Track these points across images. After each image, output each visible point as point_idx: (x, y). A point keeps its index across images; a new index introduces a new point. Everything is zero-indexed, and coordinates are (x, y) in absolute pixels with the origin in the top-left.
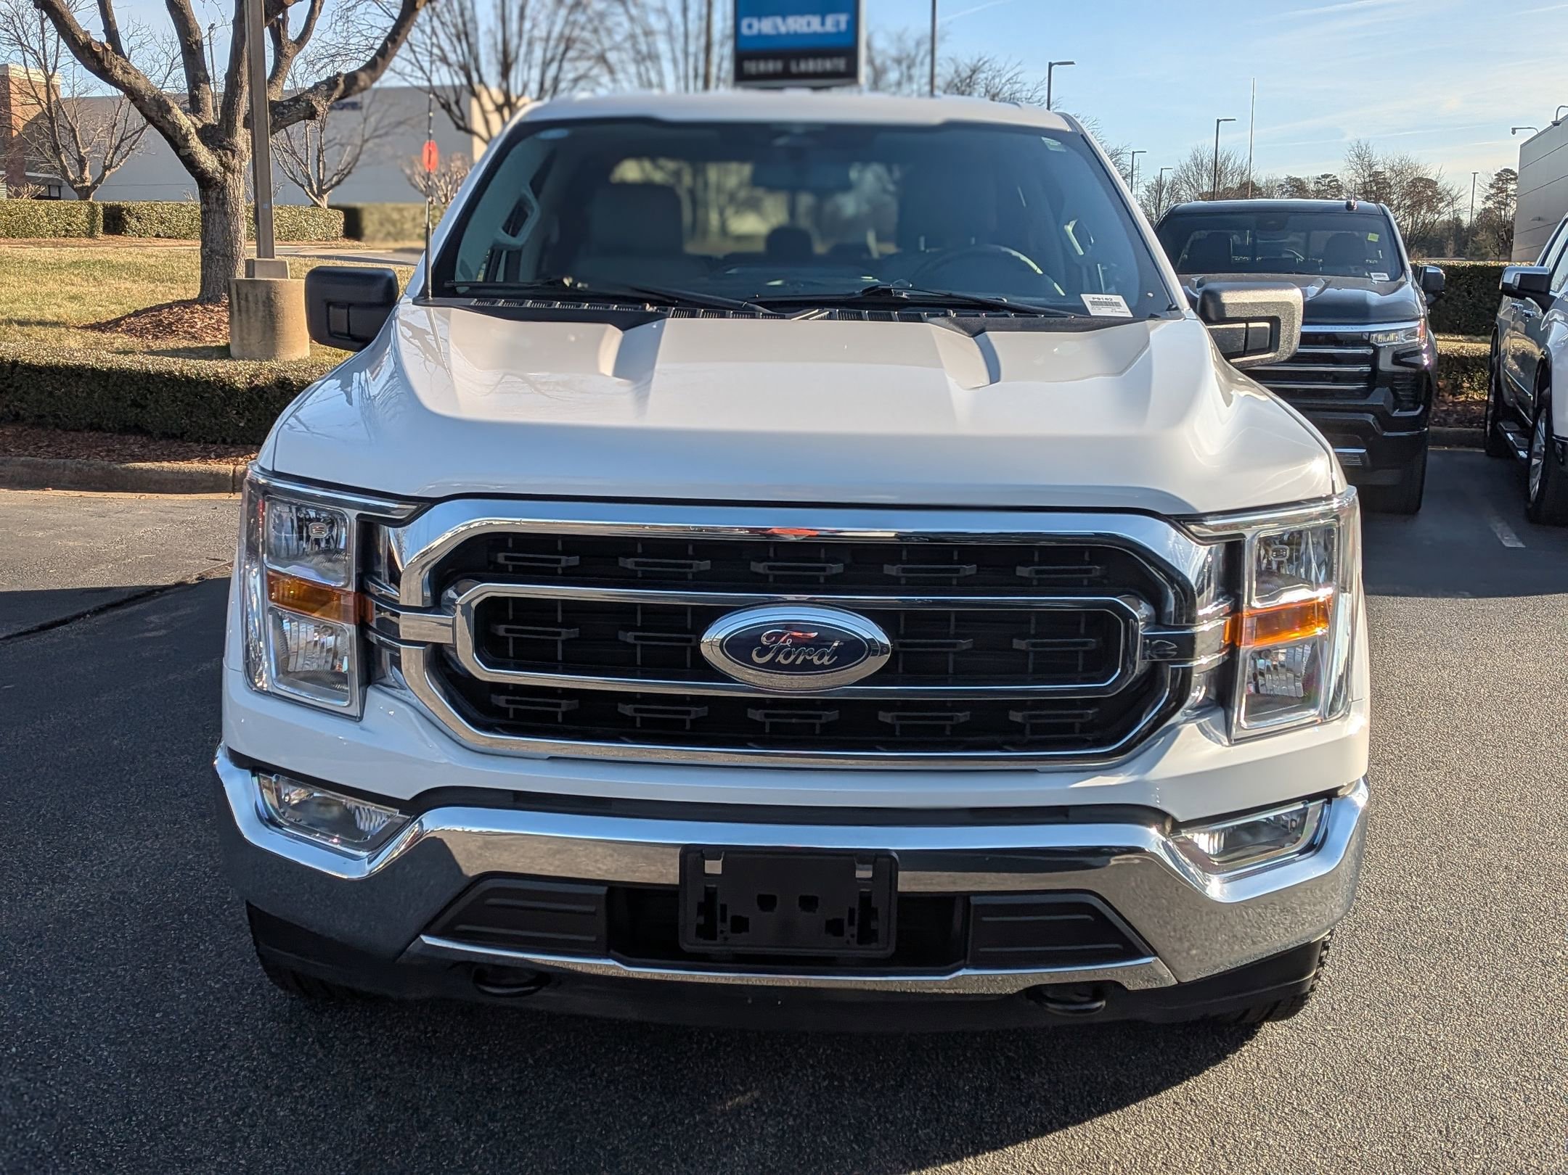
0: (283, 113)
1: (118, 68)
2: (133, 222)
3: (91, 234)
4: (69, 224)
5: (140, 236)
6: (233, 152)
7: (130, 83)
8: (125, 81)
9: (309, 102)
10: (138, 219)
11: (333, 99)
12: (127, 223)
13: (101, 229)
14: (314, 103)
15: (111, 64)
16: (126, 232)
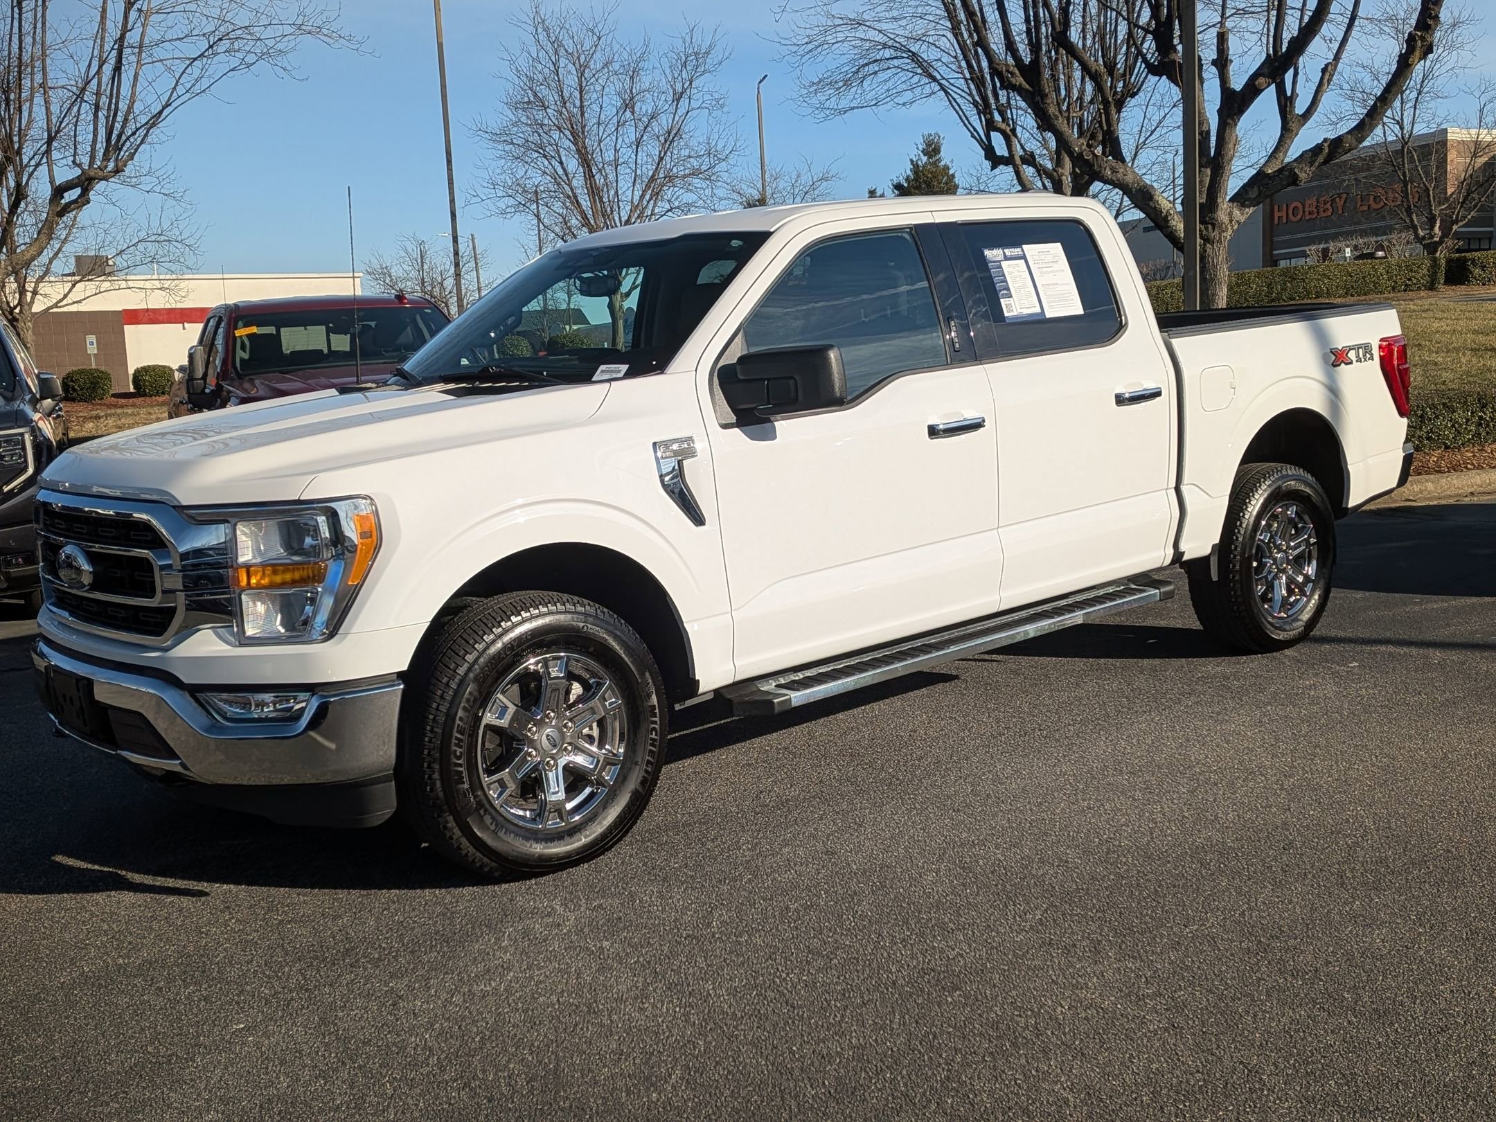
0: (1267, 184)
1: (1108, 169)
2: (1477, 271)
3: (1431, 287)
4: (1409, 280)
5: (1484, 284)
6: (1214, 225)
7: (1118, 180)
8: (1114, 179)
9: (1292, 170)
10: (1483, 268)
11: (1317, 164)
12: (1471, 273)
13: (1442, 281)
14: (1296, 170)
15: (1100, 167)
16: (1469, 281)
